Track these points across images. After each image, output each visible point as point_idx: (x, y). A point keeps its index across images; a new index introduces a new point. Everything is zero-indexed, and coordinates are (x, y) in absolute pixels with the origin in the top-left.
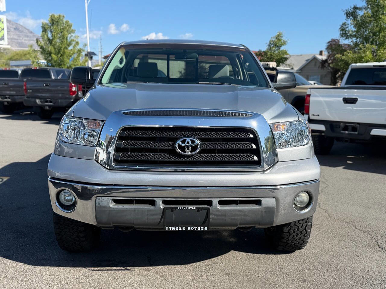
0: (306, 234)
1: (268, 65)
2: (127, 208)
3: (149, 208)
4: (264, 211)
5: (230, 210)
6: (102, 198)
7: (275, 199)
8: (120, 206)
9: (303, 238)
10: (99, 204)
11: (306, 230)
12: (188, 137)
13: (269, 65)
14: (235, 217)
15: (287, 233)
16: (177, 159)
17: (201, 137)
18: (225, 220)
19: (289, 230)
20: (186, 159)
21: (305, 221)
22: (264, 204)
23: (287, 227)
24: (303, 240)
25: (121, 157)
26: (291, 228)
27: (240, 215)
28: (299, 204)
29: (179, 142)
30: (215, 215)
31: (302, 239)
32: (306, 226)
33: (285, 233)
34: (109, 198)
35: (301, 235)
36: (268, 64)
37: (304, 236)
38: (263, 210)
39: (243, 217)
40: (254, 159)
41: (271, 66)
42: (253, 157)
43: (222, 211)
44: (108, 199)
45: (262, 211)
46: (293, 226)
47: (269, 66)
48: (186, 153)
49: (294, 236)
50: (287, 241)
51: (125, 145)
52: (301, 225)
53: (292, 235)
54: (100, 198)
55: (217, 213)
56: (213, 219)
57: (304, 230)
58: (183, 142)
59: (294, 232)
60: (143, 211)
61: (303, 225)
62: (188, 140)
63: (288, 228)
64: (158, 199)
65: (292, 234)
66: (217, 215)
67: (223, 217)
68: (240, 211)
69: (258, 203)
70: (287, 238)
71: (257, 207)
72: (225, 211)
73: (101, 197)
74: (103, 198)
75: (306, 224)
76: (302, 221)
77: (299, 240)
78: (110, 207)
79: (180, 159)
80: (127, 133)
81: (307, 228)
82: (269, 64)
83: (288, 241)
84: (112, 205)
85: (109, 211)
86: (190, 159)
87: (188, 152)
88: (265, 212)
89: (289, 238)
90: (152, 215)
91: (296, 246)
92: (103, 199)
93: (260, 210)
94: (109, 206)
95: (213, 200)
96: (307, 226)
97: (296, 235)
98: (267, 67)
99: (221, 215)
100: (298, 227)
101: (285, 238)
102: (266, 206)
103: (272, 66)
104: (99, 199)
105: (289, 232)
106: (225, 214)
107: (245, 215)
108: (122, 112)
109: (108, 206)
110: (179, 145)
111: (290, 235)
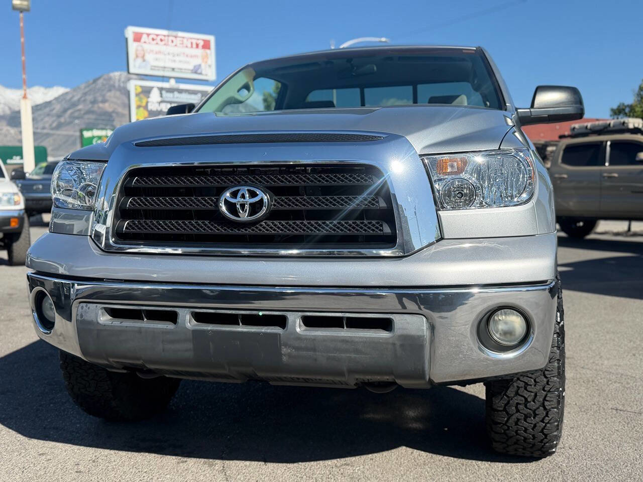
0: (547, 418)
1: (625, 125)
2: (127, 327)
3: (165, 327)
4: (398, 344)
5: (325, 339)
6: (86, 306)
7: (425, 319)
8: (117, 323)
9: (542, 427)
10: (82, 316)
11: (545, 409)
12: (246, 184)
13: (627, 123)
14: (336, 355)
15: (501, 411)
16: (225, 230)
17: (271, 185)
18: (316, 360)
19: (506, 405)
20: (243, 231)
21: (542, 387)
22: (399, 329)
23: (500, 397)
24: (542, 431)
25: (126, 228)
26: (509, 402)
27: (346, 351)
28: (501, 338)
29: (228, 194)
30: (294, 348)
31: (538, 428)
32: (545, 399)
33: (498, 411)
34: (99, 305)
35: (534, 418)
36: (624, 123)
37: (542, 421)
38: (396, 342)
39: (353, 356)
40: (382, 230)
41: (631, 126)
42: (381, 226)
43: (306, 339)
44: (96, 307)
45: (394, 344)
46: (512, 395)
47: (627, 126)
48: (239, 217)
49: (518, 420)
50: (505, 430)
51: (133, 205)
52: (533, 394)
53: (514, 417)
54: (84, 305)
55: (297, 344)
56: (290, 355)
57: (541, 408)
58: (234, 195)
59: (518, 411)
60: (154, 333)
61: (536, 395)
62: (244, 190)
63: (501, 399)
64: (184, 309)
65: (513, 415)
66: (297, 349)
67: (311, 353)
68: (345, 341)
69: (386, 325)
70: (504, 424)
71: (382, 334)
72: (314, 339)
73: (86, 304)
74: (89, 305)
75: (545, 393)
76: (535, 386)
77: (533, 429)
78: (98, 323)
79: (232, 230)
80: (137, 180)
81: (546, 403)
82: (626, 121)
83: (507, 432)
84: (104, 319)
85: (98, 330)
86: (249, 231)
87: (244, 216)
88: (402, 346)
89: (508, 424)
90: (173, 342)
91: (531, 445)
92: (89, 308)
93: (391, 341)
94: (97, 320)
95: (288, 314)
96: (548, 398)
97: (522, 418)
98: (623, 127)
99: (307, 349)
100: (526, 399)
101: (500, 423)
102: (405, 332)
103: (634, 125)
104: (82, 308)
105: (505, 410)
106: (313, 345)
107: (357, 351)
108: (135, 143)
109: (94, 320)
110: (226, 202)
111: (510, 416)
